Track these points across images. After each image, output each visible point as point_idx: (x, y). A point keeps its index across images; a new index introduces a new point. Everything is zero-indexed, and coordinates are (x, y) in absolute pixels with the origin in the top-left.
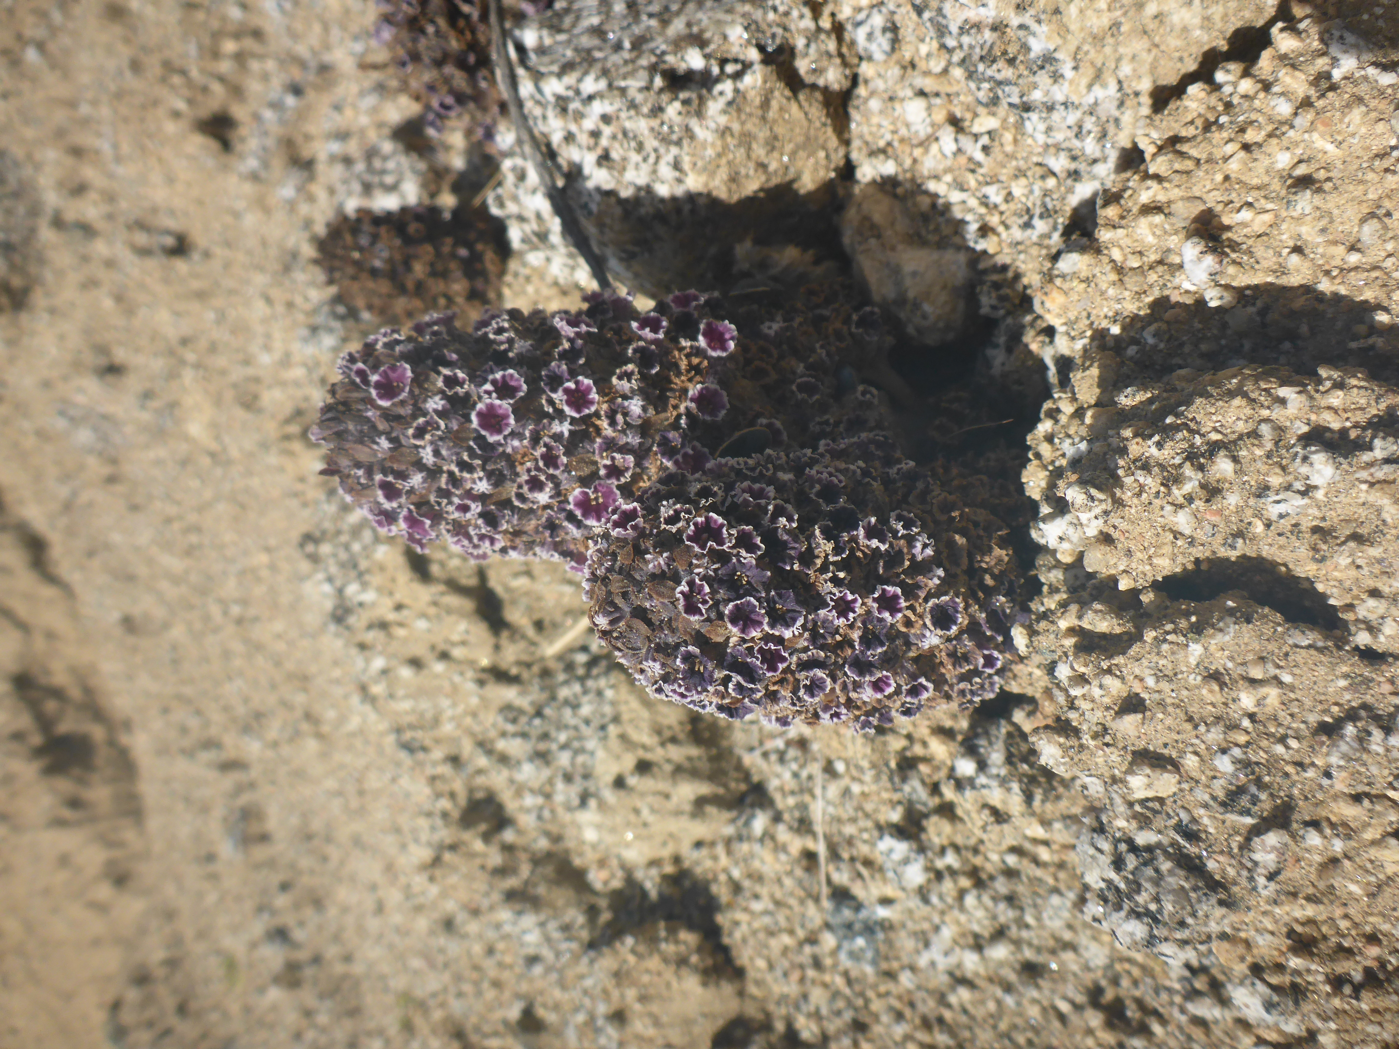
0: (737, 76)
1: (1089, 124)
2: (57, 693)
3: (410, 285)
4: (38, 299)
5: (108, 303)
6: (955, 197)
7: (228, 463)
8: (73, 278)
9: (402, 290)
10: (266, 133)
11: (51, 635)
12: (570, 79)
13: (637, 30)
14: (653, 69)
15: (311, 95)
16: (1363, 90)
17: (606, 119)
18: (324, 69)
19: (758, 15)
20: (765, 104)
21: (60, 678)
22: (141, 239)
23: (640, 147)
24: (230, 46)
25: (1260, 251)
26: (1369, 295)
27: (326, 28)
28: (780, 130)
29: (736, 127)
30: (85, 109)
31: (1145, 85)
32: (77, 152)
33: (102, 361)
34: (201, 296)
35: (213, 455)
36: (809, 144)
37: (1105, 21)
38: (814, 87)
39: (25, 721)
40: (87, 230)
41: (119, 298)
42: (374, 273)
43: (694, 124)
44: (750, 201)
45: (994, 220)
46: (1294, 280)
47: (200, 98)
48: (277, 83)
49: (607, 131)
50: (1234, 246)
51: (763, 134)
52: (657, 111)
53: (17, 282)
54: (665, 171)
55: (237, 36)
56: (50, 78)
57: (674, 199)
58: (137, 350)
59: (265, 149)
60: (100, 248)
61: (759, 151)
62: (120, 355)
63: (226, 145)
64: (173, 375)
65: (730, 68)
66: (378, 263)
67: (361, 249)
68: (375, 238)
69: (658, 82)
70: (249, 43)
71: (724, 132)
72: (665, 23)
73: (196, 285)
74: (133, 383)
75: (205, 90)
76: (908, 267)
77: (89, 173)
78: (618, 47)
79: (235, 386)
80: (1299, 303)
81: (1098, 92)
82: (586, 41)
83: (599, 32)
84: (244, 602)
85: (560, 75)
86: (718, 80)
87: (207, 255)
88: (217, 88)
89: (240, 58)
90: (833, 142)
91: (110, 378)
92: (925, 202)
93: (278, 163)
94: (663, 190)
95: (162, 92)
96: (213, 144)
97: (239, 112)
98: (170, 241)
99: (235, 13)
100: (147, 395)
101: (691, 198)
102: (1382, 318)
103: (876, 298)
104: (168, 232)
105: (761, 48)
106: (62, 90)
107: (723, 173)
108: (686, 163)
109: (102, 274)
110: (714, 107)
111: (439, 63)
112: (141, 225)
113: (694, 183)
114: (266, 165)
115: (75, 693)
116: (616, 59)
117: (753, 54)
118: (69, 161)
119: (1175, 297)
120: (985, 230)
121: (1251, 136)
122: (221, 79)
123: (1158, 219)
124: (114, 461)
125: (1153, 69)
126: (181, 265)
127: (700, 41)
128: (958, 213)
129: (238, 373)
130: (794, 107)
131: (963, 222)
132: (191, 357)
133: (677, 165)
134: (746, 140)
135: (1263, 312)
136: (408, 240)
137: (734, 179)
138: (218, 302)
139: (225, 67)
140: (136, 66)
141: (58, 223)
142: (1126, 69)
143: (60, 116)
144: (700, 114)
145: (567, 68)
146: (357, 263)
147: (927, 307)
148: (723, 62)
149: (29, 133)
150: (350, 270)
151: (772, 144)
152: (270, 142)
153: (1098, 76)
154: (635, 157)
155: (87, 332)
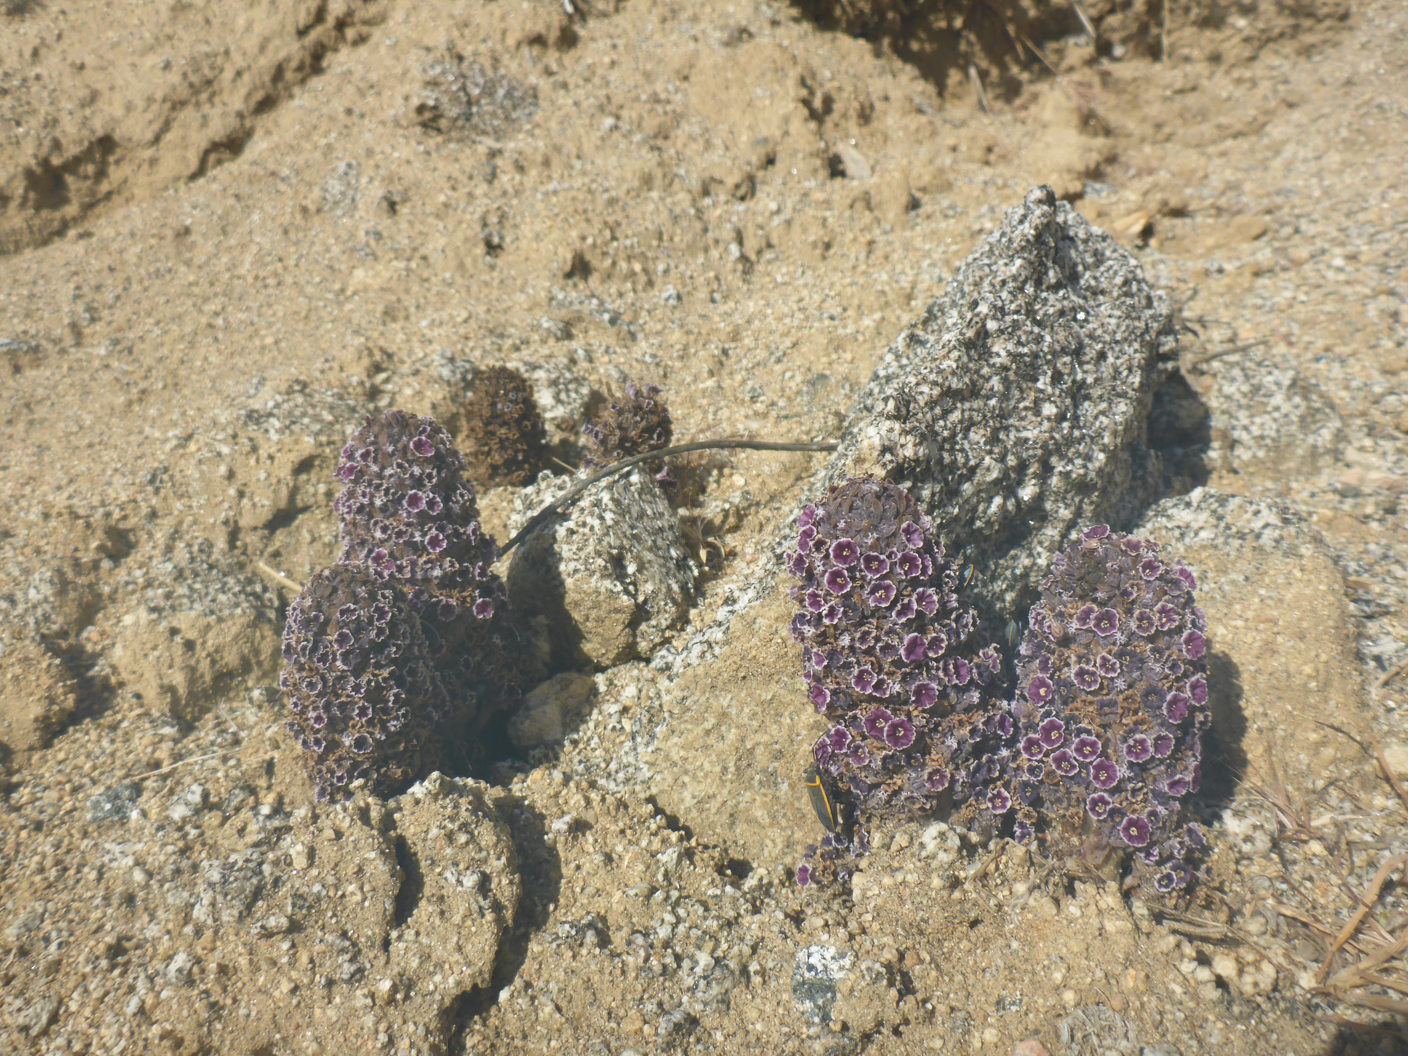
0: (626, 592)
1: (631, 770)
2: (101, 174)
3: (491, 428)
4: (435, 140)
5: (442, 198)
6: (591, 725)
7: (340, 304)
8: (454, 170)
9: (487, 424)
10: (581, 303)
11: (153, 162)
12: (611, 505)
13: (645, 535)
14: (621, 548)
15: (613, 330)
16: (653, 867)
17: (592, 528)
18: (633, 336)
19: (661, 596)
20: (617, 611)
21: (115, 174)
22: (493, 219)
23: (580, 549)
24: (637, 267)
25: (575, 851)
26: (562, 901)
27: (659, 333)
28: (607, 622)
29: (602, 598)
30: (577, 164)
31: (654, 791)
32: (546, 163)
33: (397, 198)
34: (461, 266)
35: (343, 290)
36: (606, 641)
37: (676, 758)
38: (635, 636)
39: (72, 150)
40: (492, 177)
41: (446, 205)
42: (493, 405)
43: (597, 575)
44: (570, 618)
45: (581, 746)
46: (564, 871)
47: (598, 251)
48: (618, 304)
49: (587, 530)
50: (575, 838)
51: (602, 613)
52: (599, 554)
53: (443, 123)
54: (572, 565)
55: (645, 270)
56: (595, 136)
57: (559, 574)
58: (411, 223)
59: (571, 303)
60: (482, 188)
61: (593, 614)
62: (404, 210)
63: (569, 275)
64: (398, 254)
65: (631, 588)
66: (499, 406)
67: (506, 394)
68: (515, 402)
69: (615, 552)
70: (643, 279)
71: (597, 592)
72: (650, 550)
73: (468, 261)
74: (385, 223)
75: (604, 254)
76: (547, 709)
77: (533, 173)
78: (632, 527)
79: (399, 300)
80: (552, 874)
81: (645, 767)
82: (635, 510)
83: (642, 515)
84: (227, 328)
85: (612, 499)
86: (622, 583)
87: (492, 267)
88: (608, 262)
89: (632, 274)
90: (611, 656)
91: (385, 205)
92: (586, 710)
93: (564, 313)
94: (562, 567)
95: (598, 225)
96: (568, 268)
97: (594, 280)
98: (496, 240)
99: (661, 267)
100: (378, 236)
101: (562, 583)
102: (551, 907)
103: (528, 696)
104: (502, 238)
105: (645, 602)
106: (588, 147)
107: (577, 597)
108: (578, 576)
109: (463, 191)
110: (607, 583)
111: (620, 427)
112: (503, 217)
113: (569, 582)
114: (561, 305)
115: (104, 187)
116: (625, 527)
117: (641, 599)
118: (539, 158)
119: (547, 822)
120: (575, 743)
121: (629, 832)
122: (614, 264)
123: (583, 803)
124: (319, 211)
125: (662, 792)
126: (480, 249)
127: (640, 569)
128: (582, 727)
129: (410, 302)
130: (620, 627)
131: (577, 731)
132: (413, 265)
133: (576, 571)
134: (596, 605)
135: (547, 861)
136: (519, 422)
137: (577, 604)
138: (459, 280)
139: (623, 265)
140: (612, 202)
141: (493, 154)
142: (658, 777)
143: (570, 148)
144: (603, 577)
145: (617, 502)
146: (497, 393)
147: (527, 723)
148: (634, 584)
149: (553, 125)
150: (491, 390)
151: (600, 620)
152: (577, 307)
153: (652, 764)
154: (574, 548)
155: (417, 184)
